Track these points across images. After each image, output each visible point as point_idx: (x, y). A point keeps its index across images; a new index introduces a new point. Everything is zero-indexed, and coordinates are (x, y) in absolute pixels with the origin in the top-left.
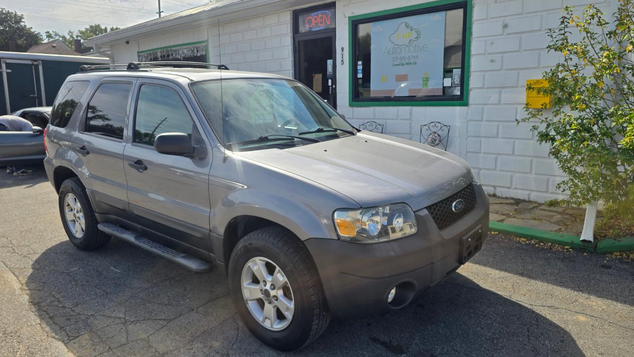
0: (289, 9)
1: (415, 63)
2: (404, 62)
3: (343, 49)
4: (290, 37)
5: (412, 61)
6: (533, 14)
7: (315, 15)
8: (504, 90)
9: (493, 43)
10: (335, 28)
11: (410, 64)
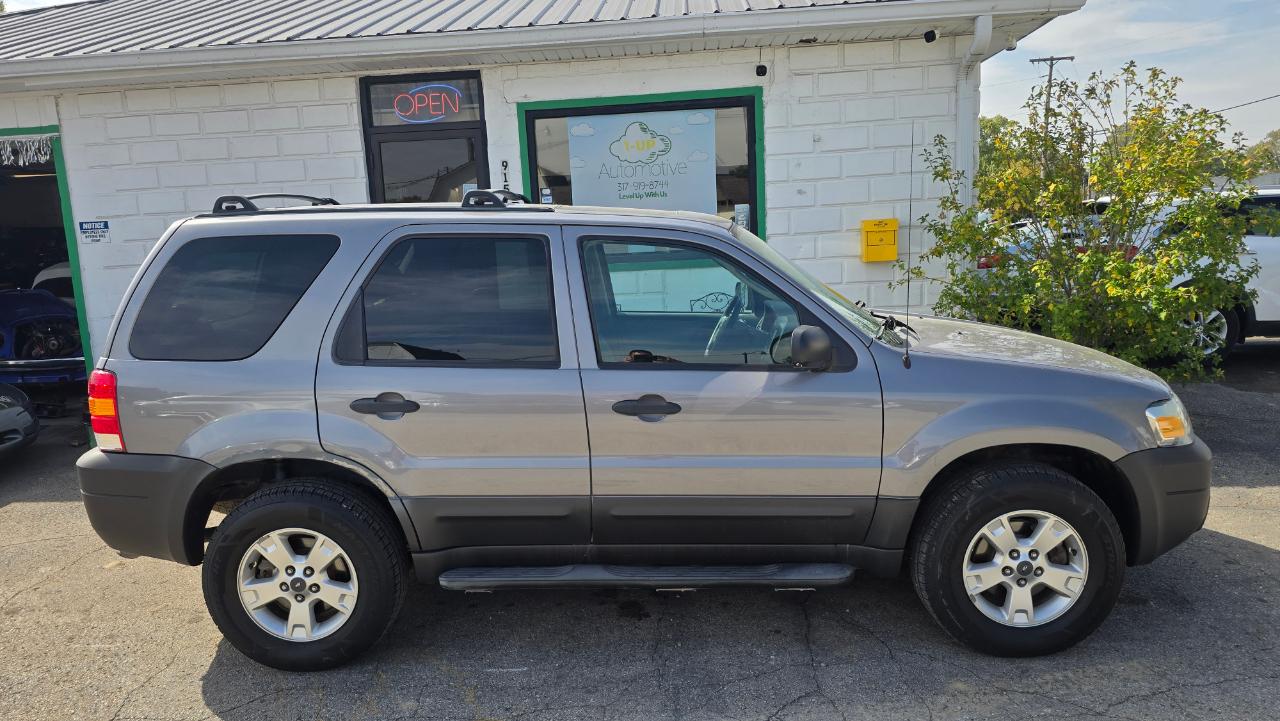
0: (354, 73)
1: (665, 195)
2: (642, 192)
3: (505, 165)
4: (358, 132)
5: (658, 189)
6: (855, 125)
7: (419, 92)
8: (820, 236)
9: (799, 165)
10: (483, 122)
11: (654, 195)
